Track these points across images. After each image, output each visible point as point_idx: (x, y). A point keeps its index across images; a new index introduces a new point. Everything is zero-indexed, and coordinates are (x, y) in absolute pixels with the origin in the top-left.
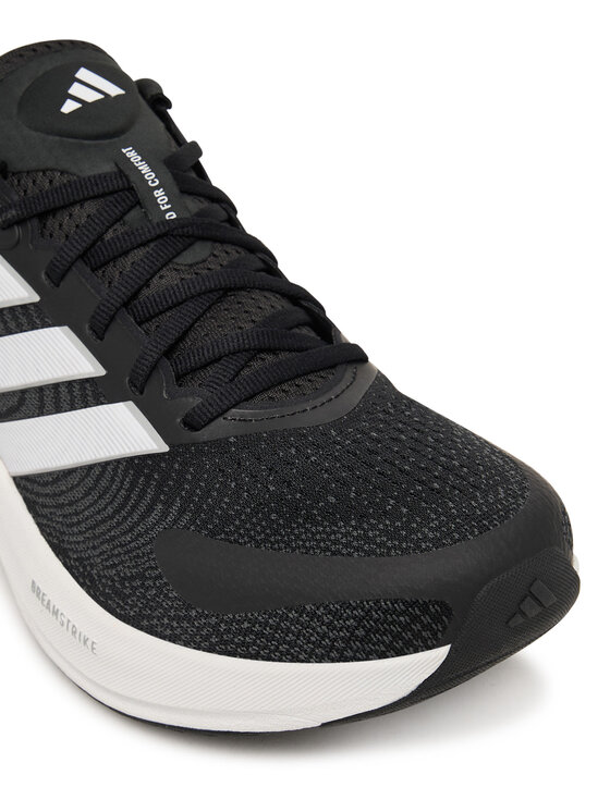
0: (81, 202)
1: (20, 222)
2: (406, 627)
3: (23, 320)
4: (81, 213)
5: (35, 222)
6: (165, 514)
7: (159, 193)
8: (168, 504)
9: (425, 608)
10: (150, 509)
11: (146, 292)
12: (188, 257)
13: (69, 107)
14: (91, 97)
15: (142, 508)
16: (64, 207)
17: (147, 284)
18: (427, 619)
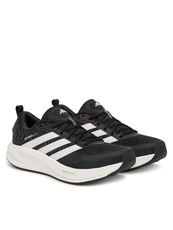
0: (64, 124)
1: (55, 127)
2: (118, 159)
3: (57, 139)
4: (64, 125)
5: (58, 127)
6: (83, 155)
7: (74, 123)
8: (84, 154)
9: (119, 157)
10: (81, 155)
11: (75, 133)
12: (79, 130)
13: (61, 113)
14: (63, 112)
15: (80, 155)
16: (62, 125)
17: (75, 132)
18: (120, 158)
